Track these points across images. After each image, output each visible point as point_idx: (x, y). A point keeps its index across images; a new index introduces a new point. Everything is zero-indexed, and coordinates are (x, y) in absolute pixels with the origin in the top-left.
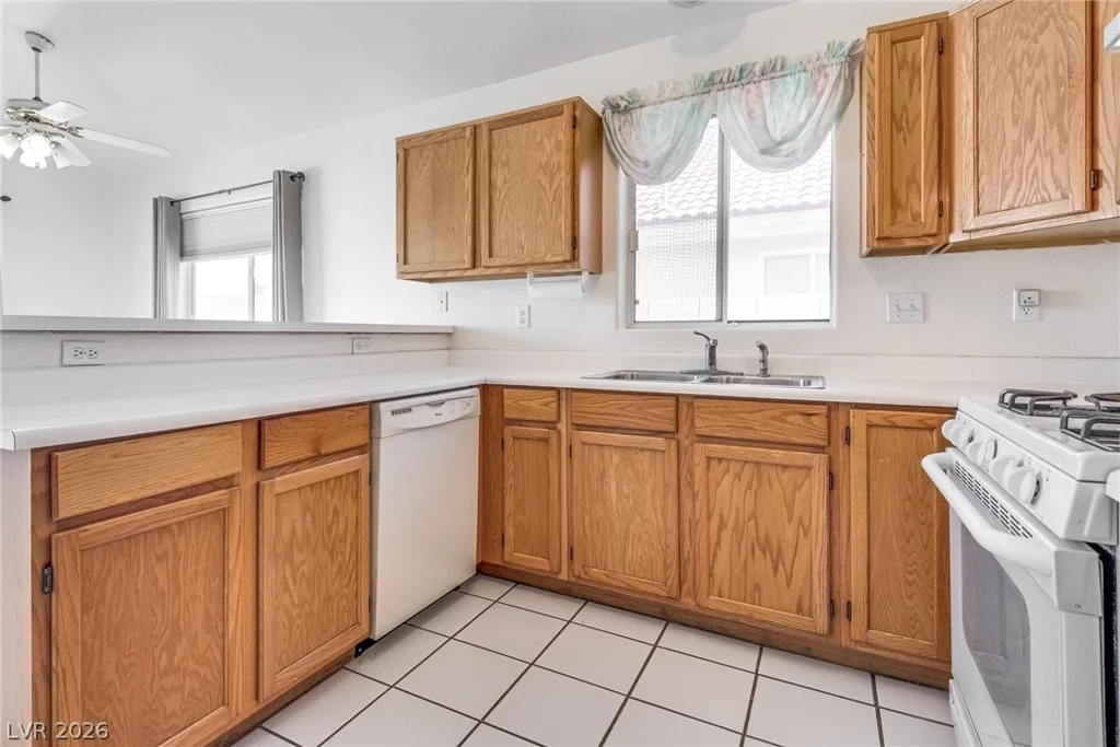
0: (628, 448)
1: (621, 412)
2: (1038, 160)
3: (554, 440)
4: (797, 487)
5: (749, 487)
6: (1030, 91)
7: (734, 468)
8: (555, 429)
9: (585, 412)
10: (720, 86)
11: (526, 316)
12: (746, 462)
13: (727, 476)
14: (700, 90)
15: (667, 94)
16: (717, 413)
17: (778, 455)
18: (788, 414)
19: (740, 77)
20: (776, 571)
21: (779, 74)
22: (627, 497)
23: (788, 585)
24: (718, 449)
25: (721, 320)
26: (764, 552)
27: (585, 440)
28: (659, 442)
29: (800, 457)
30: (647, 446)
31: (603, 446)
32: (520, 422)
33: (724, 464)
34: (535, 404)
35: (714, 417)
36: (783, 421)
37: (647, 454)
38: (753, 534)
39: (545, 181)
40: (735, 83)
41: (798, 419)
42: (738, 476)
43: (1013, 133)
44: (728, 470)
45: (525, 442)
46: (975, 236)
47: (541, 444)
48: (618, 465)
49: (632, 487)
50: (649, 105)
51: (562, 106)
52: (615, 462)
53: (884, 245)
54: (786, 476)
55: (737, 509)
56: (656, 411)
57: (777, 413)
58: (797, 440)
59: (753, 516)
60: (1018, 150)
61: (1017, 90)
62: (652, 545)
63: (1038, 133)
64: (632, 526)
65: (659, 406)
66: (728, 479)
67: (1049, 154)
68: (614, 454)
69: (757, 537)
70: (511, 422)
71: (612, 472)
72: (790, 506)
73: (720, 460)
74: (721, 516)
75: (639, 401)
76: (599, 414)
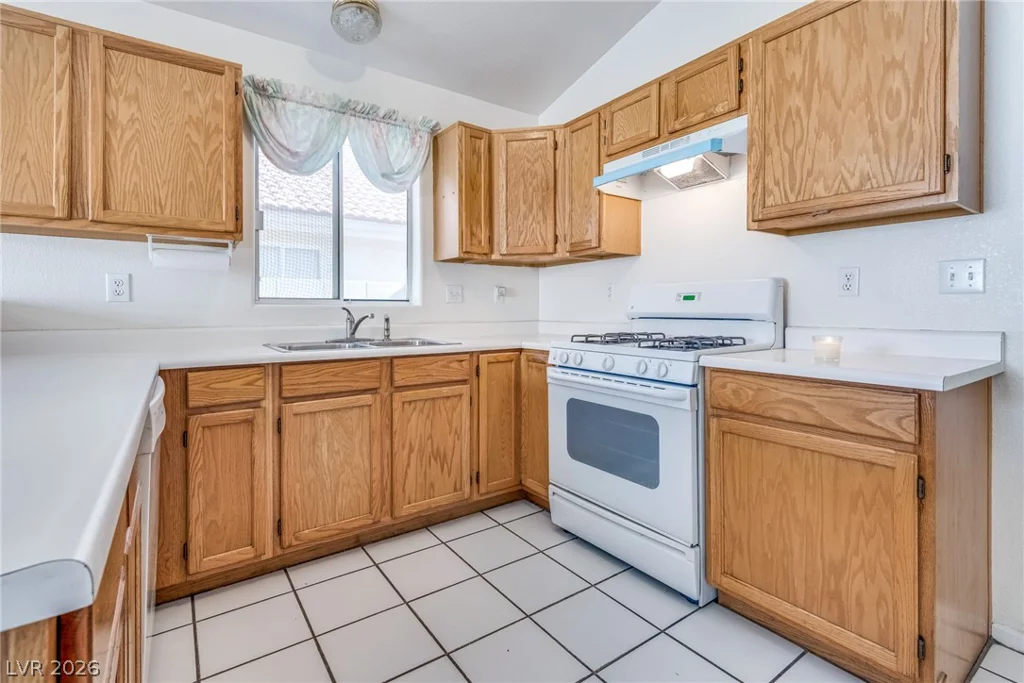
0: (339, 410)
1: (335, 379)
2: (534, 225)
3: (259, 420)
4: (454, 409)
5: (428, 416)
6: (531, 190)
7: (420, 405)
8: (259, 407)
9: (298, 384)
10: (353, 113)
11: (125, 288)
12: (426, 400)
13: (415, 414)
14: (337, 108)
15: (309, 98)
16: (409, 368)
17: (446, 390)
18: (451, 362)
19: (368, 113)
20: (442, 469)
21: (393, 122)
22: (338, 453)
23: (449, 476)
24: (410, 394)
25: (339, 298)
26: (436, 459)
27: (296, 410)
28: (367, 398)
29: (457, 389)
30: (359, 404)
31: (315, 413)
32: (209, 408)
33: (413, 405)
34: (236, 384)
35: (406, 371)
36: (448, 367)
37: (356, 411)
38: (430, 449)
39: (197, 139)
40: (363, 115)
41: (455, 365)
42: (422, 411)
43: (523, 208)
44: (415, 409)
45: (219, 429)
46: (505, 258)
47: (242, 428)
48: (329, 427)
49: (343, 442)
50: (292, 101)
51: (223, 66)
52: (326, 425)
53: (466, 256)
54: (449, 403)
55: (421, 436)
56: (366, 373)
57: (445, 363)
58: (455, 378)
59: (431, 437)
60: (525, 217)
61: (525, 187)
62: (359, 486)
63: (534, 211)
64: (342, 477)
65: (367, 368)
66: (415, 415)
67: (539, 223)
68: (325, 418)
69: (432, 451)
70: (200, 410)
71: (324, 435)
72: (450, 423)
73: (410, 402)
74: (411, 444)
75: (350, 367)
76: (313, 384)
